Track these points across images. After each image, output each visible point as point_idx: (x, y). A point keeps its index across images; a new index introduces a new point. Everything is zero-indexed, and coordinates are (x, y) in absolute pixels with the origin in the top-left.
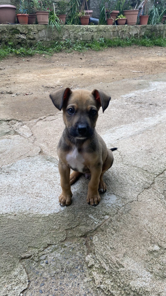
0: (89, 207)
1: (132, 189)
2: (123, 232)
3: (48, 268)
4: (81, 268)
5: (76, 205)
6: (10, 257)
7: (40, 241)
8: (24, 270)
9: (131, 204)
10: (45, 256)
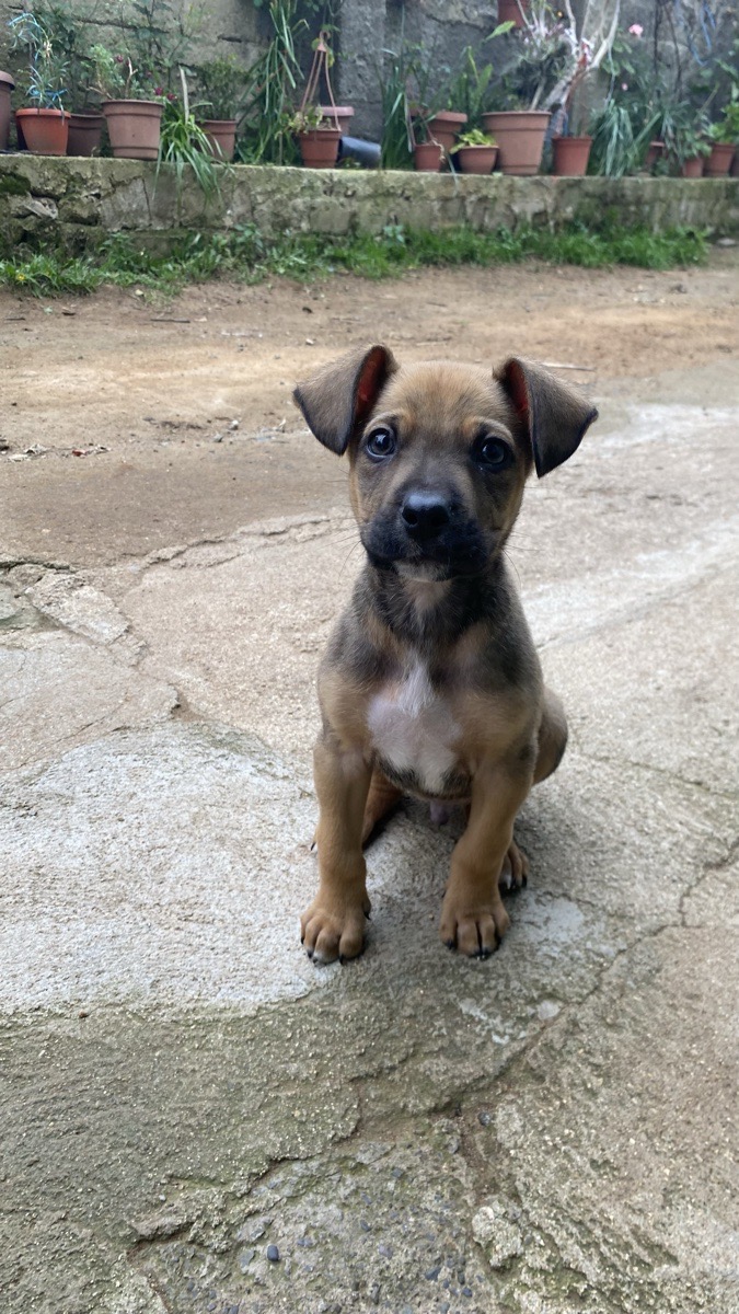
0: (453, 962)
1: (646, 870)
2: (643, 1081)
3: (283, 1285)
4: (453, 1276)
5: (388, 958)
6: (74, 1236)
7: (226, 1144)
8: (159, 1300)
9: (655, 943)
10: (260, 1220)
